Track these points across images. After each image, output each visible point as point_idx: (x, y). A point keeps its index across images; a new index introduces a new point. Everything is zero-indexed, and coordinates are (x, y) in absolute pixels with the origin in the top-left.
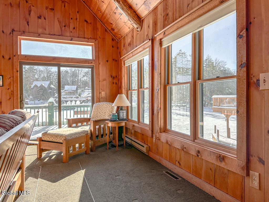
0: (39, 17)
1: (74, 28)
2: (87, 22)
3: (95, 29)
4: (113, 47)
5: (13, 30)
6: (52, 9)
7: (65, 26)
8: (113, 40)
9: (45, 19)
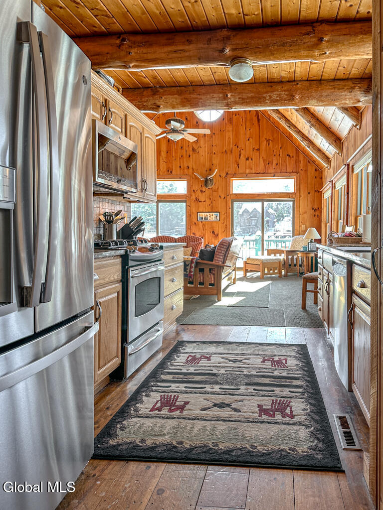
0: (247, 159)
1: (277, 164)
2: (289, 156)
3: (297, 161)
4: (315, 177)
5: (227, 174)
6: (258, 150)
7: (269, 164)
8: (316, 170)
9: (252, 159)
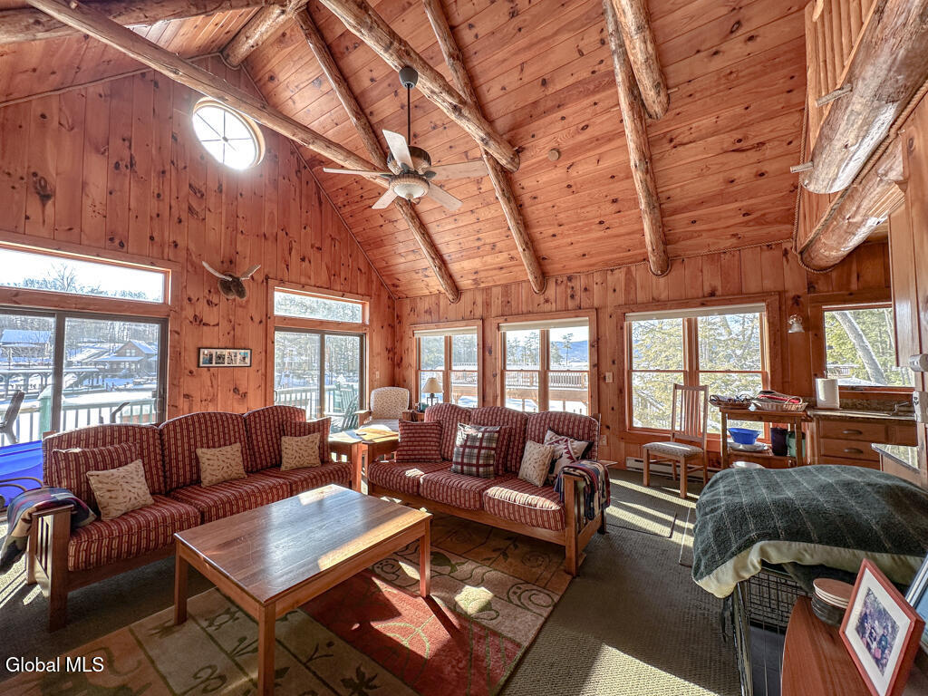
0: (303, 260)
1: (345, 279)
2: (361, 270)
3: (369, 280)
4: (388, 307)
5: (267, 278)
6: (319, 249)
7: (334, 275)
8: (389, 297)
9: (310, 262)
